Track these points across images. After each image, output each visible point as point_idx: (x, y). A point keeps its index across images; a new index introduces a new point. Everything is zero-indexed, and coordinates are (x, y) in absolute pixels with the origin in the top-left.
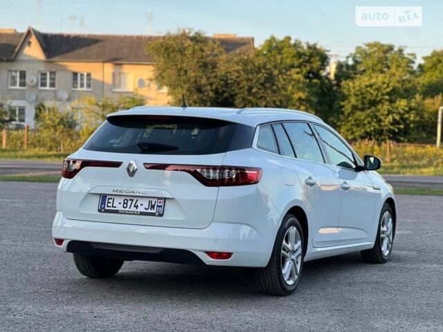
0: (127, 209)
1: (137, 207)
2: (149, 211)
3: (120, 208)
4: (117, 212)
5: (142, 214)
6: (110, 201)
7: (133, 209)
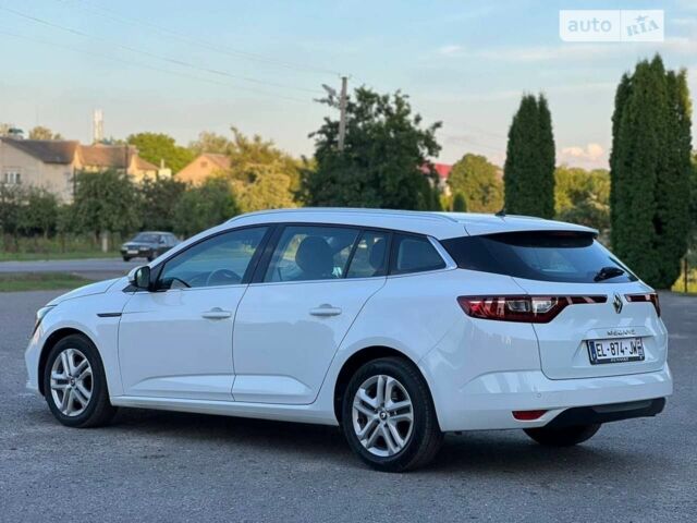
0: (616, 356)
1: (622, 351)
2: (634, 355)
3: (609, 356)
4: (608, 361)
5: (631, 359)
6: (599, 347)
7: (621, 355)
